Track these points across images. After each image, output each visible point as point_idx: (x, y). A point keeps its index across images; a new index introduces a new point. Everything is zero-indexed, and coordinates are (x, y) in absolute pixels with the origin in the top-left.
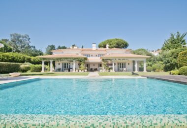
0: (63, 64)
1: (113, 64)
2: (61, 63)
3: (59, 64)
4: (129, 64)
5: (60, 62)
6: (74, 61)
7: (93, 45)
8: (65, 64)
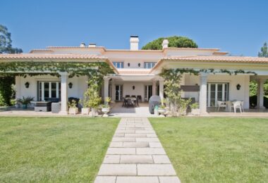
0: (39, 84)
1: (204, 88)
2: (33, 81)
3: (27, 85)
4: (238, 87)
5: (29, 79)
6: (64, 75)
7: (132, 39)
8: (47, 86)
